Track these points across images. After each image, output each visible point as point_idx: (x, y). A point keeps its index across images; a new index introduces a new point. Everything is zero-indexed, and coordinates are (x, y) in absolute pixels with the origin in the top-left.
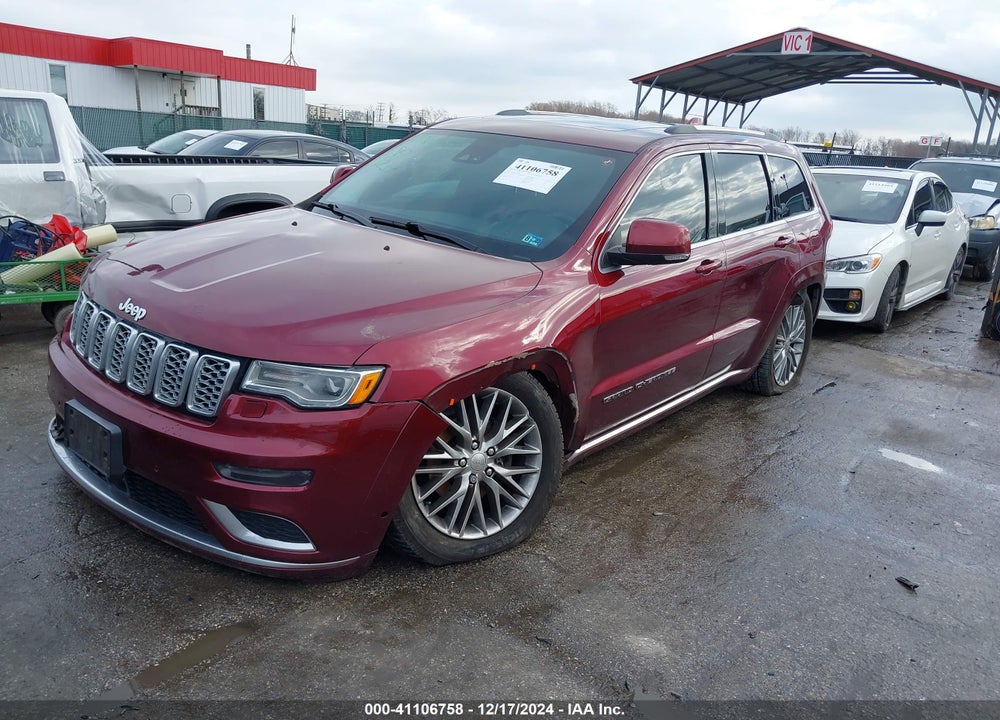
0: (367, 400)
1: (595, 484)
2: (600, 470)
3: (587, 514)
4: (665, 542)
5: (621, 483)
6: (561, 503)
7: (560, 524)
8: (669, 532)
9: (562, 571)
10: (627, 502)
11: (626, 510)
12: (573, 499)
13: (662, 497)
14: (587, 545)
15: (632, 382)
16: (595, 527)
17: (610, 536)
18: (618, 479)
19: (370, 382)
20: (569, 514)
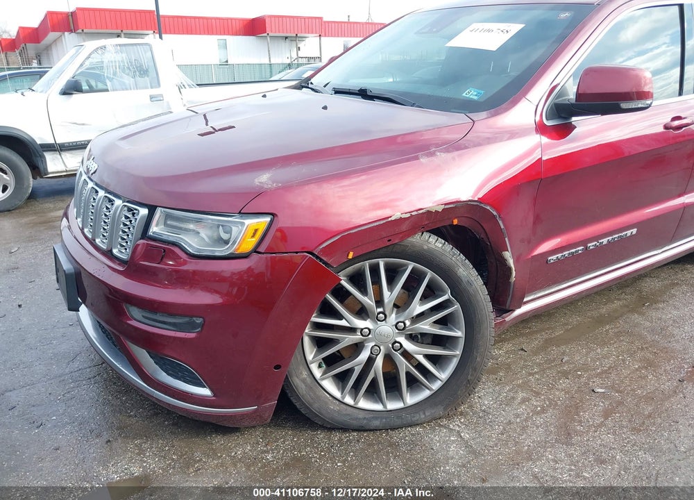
0: (255, 250)
1: (536, 353)
2: (546, 336)
3: (519, 386)
4: (602, 425)
5: (565, 351)
6: (494, 371)
7: (485, 396)
8: (607, 414)
9: (474, 452)
10: (565, 374)
11: (564, 383)
12: (508, 367)
13: (606, 372)
14: (510, 423)
15: (584, 242)
16: (524, 401)
17: (538, 413)
18: (563, 347)
19: (256, 231)
20: (498, 384)
